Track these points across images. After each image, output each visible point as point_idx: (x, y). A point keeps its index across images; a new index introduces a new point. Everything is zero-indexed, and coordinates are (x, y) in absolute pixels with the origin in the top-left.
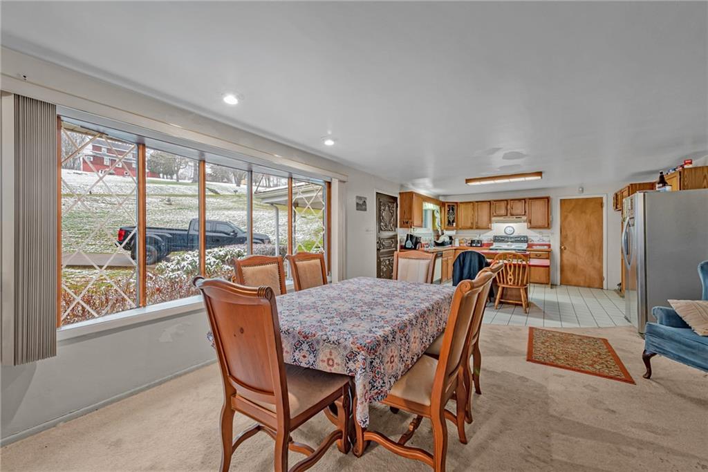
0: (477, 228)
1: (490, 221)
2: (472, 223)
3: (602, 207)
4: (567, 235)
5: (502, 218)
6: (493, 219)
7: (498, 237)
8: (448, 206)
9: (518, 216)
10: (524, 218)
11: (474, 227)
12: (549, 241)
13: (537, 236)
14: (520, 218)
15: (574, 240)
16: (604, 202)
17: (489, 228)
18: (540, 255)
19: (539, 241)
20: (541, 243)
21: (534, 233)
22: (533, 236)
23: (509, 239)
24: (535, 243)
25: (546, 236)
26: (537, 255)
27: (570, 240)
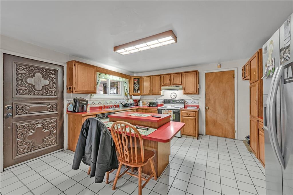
1: (160, 89)
3: (234, 78)
4: (210, 99)
5: (168, 87)
6: (162, 87)
7: (167, 100)
8: (135, 79)
9: (177, 85)
10: (181, 86)
11: (151, 94)
12: (198, 103)
13: (191, 100)
14: (179, 86)
15: (215, 102)
16: (235, 74)
17: (159, 94)
18: (190, 114)
19: (191, 103)
20: (193, 104)
21: (189, 97)
22: (188, 100)
23: (173, 102)
24: (189, 104)
25: (196, 100)
26: (187, 114)
27: (212, 102)
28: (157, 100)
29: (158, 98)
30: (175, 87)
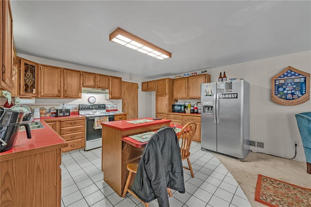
0: (65, 97)
1: (80, 91)
2: (59, 91)
3: (138, 88)
4: (125, 103)
5: (90, 89)
6: (83, 89)
7: (82, 105)
8: (26, 64)
9: (103, 88)
10: (107, 91)
11: (62, 95)
12: (117, 107)
13: (110, 104)
14: (105, 90)
15: (128, 106)
16: (139, 86)
17: (79, 97)
18: (122, 118)
19: (111, 107)
20: (112, 109)
21: (108, 102)
22: (108, 104)
23: (93, 107)
24: (109, 109)
25: (115, 104)
26: (120, 118)
27: (127, 106)
28: (65, 105)
29: (67, 103)
30: (100, 90)
